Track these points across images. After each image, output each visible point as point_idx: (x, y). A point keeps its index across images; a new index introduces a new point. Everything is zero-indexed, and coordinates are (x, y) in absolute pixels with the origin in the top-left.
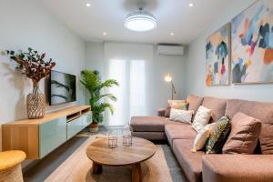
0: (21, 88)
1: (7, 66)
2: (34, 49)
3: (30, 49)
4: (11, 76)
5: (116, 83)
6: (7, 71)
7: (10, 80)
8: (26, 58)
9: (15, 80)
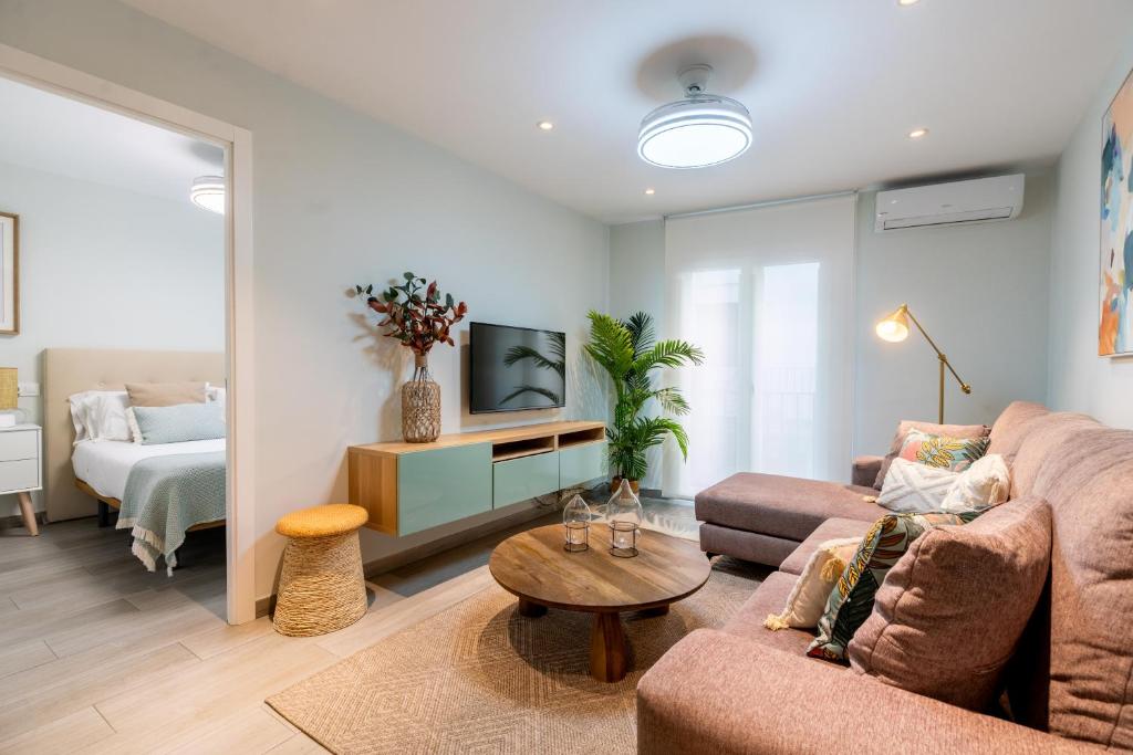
0: (396, 370)
1: (359, 319)
2: (419, 274)
3: (409, 276)
4: (369, 342)
5: (687, 352)
6: (361, 331)
7: (369, 350)
8: (402, 298)
9: (380, 352)
